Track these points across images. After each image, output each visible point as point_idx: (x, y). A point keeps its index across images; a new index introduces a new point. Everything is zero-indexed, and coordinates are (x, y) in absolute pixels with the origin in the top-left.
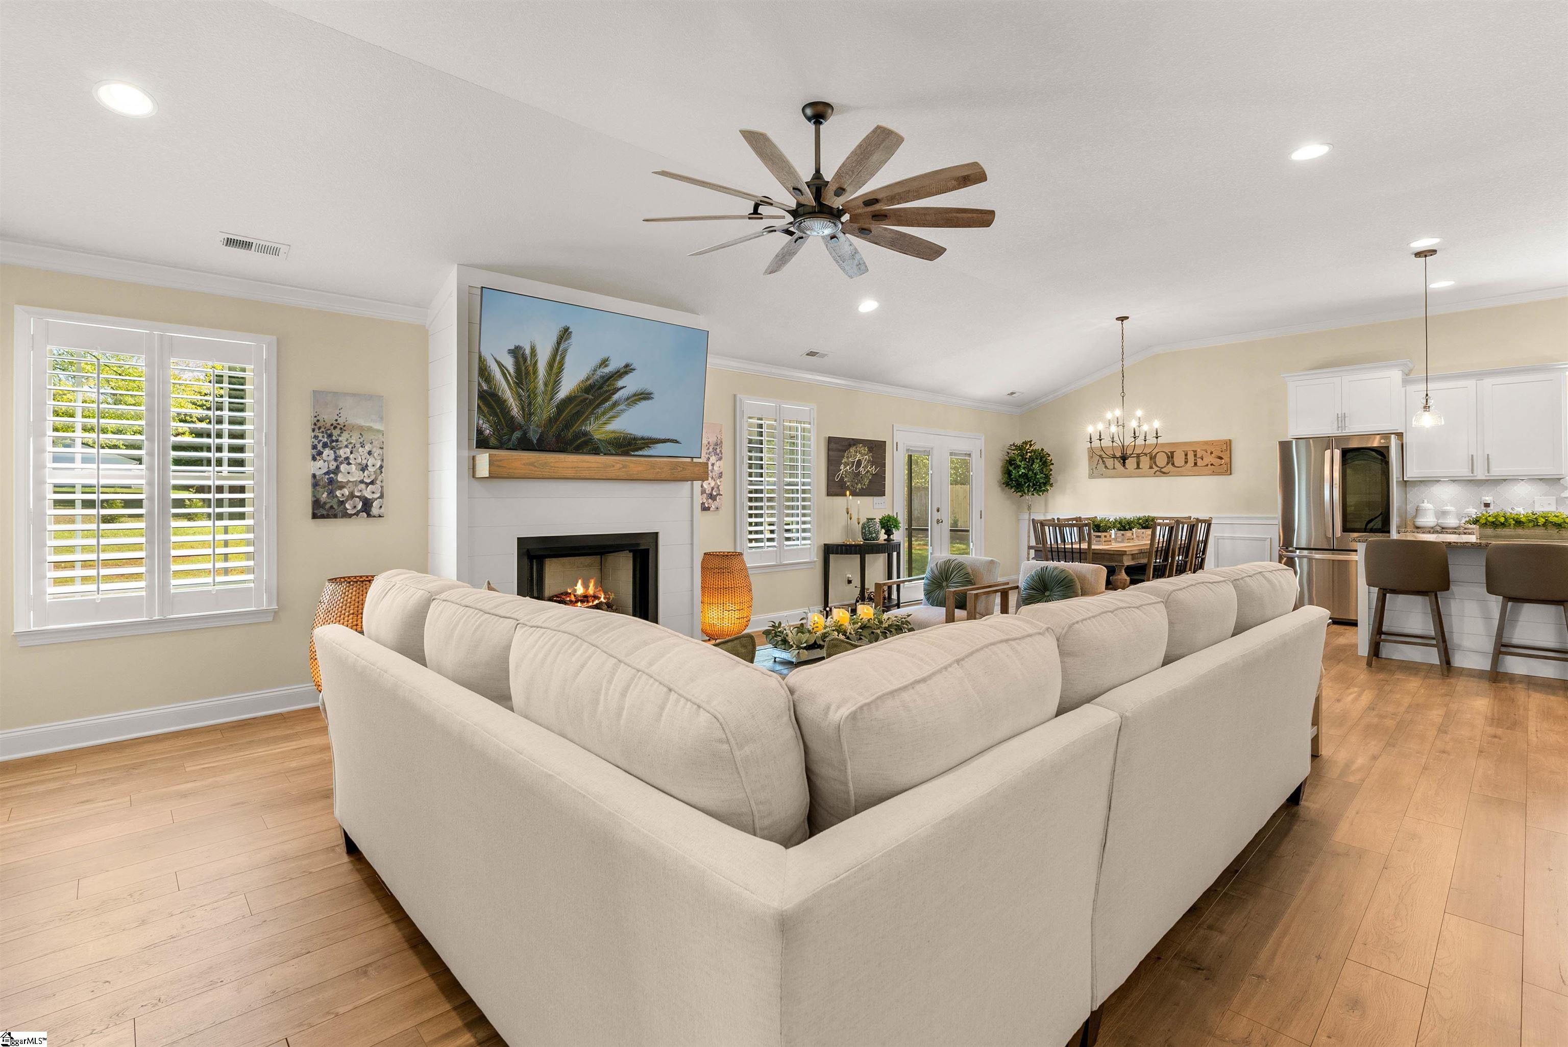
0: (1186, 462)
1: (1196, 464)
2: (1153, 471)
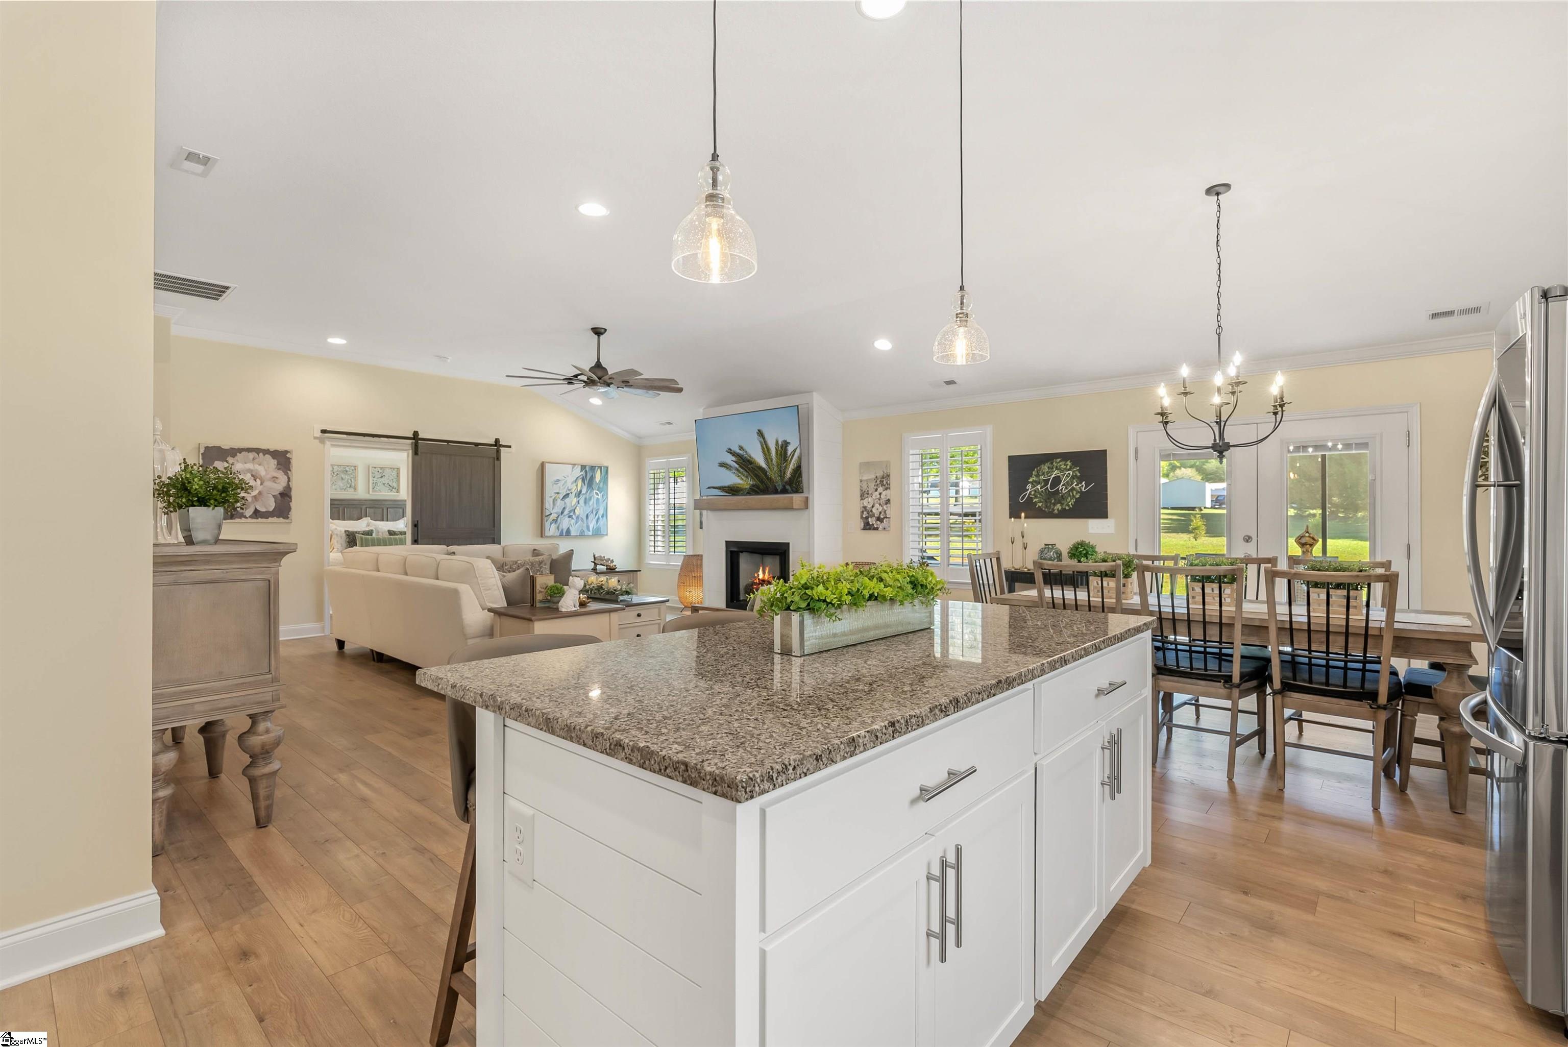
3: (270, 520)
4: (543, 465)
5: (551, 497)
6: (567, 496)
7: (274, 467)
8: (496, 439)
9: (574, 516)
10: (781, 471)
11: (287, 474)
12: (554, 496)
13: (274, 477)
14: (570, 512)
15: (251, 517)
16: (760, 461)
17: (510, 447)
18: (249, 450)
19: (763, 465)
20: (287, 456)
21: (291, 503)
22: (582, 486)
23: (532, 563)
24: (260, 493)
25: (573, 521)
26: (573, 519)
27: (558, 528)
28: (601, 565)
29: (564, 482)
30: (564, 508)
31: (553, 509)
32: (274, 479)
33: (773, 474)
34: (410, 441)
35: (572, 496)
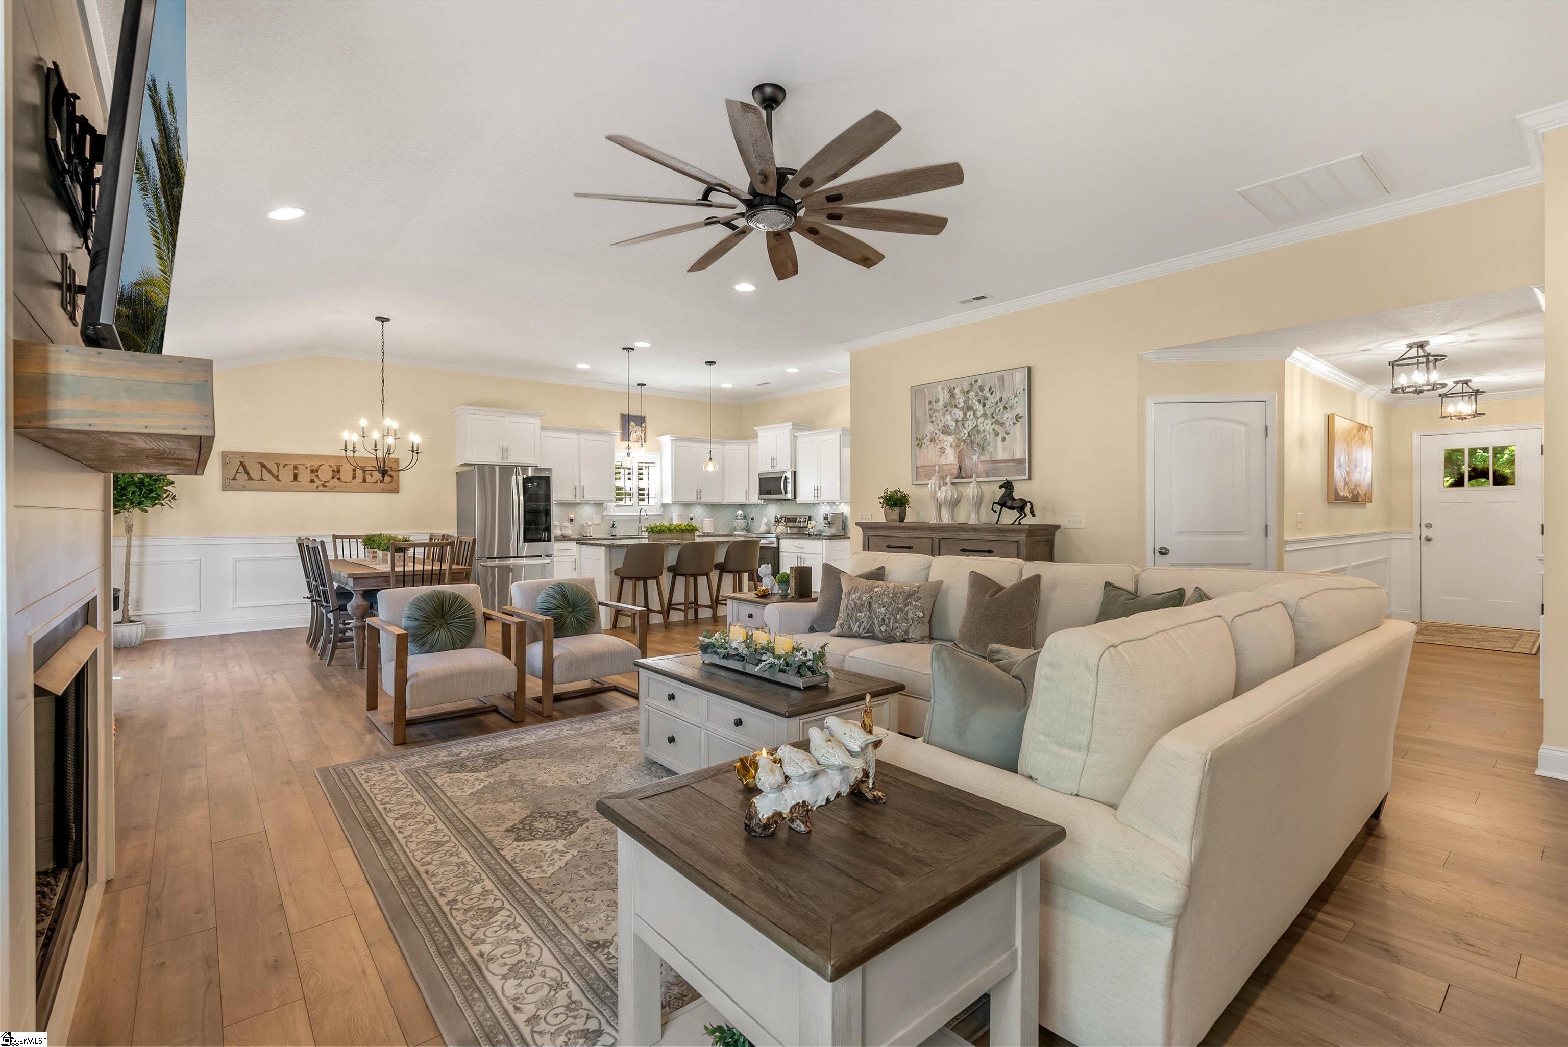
0: (354, 478)
1: (364, 480)
2: (314, 485)
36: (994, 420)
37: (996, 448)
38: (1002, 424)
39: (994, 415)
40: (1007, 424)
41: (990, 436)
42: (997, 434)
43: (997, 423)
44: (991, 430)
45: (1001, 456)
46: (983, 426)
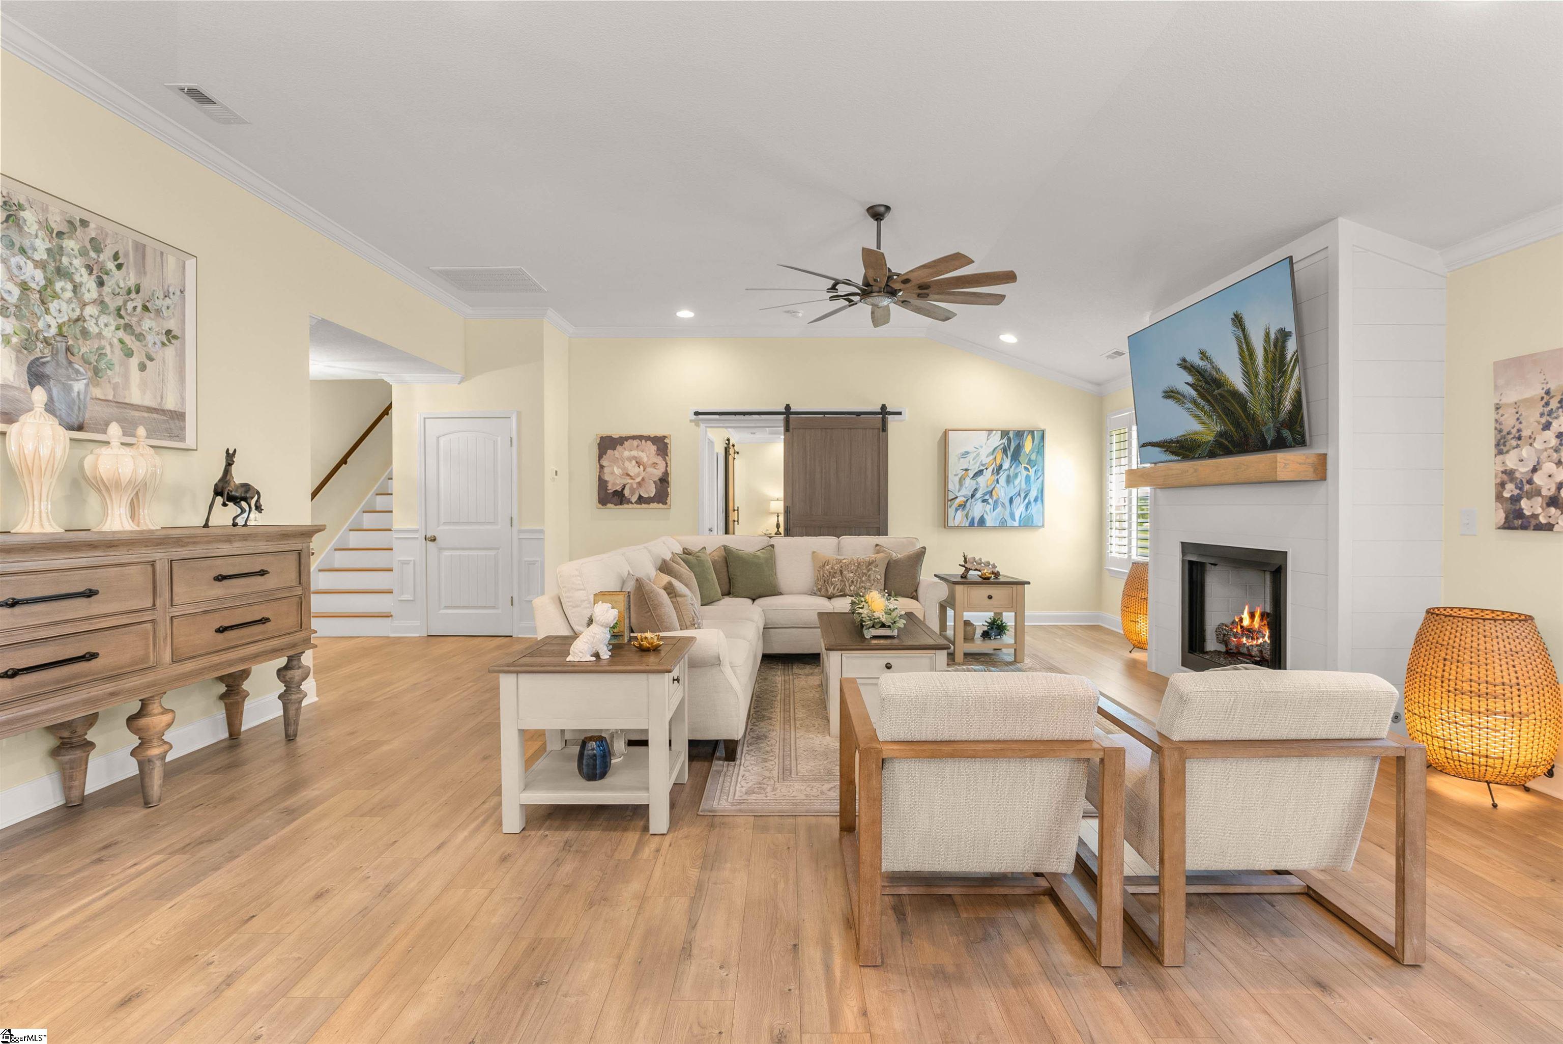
3: (653, 505)
4: (945, 434)
5: (955, 475)
6: (980, 473)
7: (655, 453)
8: (883, 405)
9: (990, 501)
10: (1272, 396)
11: (665, 460)
12: (962, 473)
13: (654, 463)
14: (985, 494)
15: (636, 502)
16: (1236, 379)
17: (900, 413)
18: (634, 438)
19: (1241, 388)
20: (665, 441)
21: (669, 489)
22: (1002, 459)
23: (859, 564)
24: (643, 479)
25: (989, 508)
26: (988, 503)
27: (967, 516)
28: (976, 570)
29: (975, 454)
30: (976, 490)
31: (959, 491)
32: (655, 465)
33: (1258, 407)
34: (782, 417)
35: (988, 474)
36: (122, 322)
37: (126, 376)
38: (140, 337)
39: (123, 312)
40: (150, 338)
41: (112, 352)
42: (129, 354)
43: (128, 329)
44: (115, 341)
45: (136, 395)
46: (97, 324)
